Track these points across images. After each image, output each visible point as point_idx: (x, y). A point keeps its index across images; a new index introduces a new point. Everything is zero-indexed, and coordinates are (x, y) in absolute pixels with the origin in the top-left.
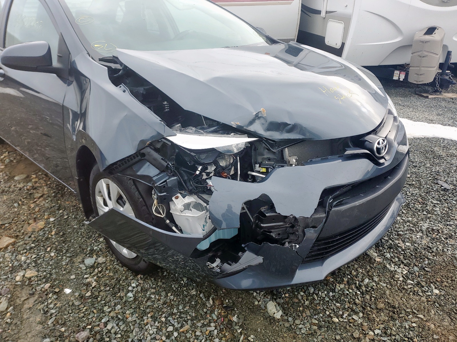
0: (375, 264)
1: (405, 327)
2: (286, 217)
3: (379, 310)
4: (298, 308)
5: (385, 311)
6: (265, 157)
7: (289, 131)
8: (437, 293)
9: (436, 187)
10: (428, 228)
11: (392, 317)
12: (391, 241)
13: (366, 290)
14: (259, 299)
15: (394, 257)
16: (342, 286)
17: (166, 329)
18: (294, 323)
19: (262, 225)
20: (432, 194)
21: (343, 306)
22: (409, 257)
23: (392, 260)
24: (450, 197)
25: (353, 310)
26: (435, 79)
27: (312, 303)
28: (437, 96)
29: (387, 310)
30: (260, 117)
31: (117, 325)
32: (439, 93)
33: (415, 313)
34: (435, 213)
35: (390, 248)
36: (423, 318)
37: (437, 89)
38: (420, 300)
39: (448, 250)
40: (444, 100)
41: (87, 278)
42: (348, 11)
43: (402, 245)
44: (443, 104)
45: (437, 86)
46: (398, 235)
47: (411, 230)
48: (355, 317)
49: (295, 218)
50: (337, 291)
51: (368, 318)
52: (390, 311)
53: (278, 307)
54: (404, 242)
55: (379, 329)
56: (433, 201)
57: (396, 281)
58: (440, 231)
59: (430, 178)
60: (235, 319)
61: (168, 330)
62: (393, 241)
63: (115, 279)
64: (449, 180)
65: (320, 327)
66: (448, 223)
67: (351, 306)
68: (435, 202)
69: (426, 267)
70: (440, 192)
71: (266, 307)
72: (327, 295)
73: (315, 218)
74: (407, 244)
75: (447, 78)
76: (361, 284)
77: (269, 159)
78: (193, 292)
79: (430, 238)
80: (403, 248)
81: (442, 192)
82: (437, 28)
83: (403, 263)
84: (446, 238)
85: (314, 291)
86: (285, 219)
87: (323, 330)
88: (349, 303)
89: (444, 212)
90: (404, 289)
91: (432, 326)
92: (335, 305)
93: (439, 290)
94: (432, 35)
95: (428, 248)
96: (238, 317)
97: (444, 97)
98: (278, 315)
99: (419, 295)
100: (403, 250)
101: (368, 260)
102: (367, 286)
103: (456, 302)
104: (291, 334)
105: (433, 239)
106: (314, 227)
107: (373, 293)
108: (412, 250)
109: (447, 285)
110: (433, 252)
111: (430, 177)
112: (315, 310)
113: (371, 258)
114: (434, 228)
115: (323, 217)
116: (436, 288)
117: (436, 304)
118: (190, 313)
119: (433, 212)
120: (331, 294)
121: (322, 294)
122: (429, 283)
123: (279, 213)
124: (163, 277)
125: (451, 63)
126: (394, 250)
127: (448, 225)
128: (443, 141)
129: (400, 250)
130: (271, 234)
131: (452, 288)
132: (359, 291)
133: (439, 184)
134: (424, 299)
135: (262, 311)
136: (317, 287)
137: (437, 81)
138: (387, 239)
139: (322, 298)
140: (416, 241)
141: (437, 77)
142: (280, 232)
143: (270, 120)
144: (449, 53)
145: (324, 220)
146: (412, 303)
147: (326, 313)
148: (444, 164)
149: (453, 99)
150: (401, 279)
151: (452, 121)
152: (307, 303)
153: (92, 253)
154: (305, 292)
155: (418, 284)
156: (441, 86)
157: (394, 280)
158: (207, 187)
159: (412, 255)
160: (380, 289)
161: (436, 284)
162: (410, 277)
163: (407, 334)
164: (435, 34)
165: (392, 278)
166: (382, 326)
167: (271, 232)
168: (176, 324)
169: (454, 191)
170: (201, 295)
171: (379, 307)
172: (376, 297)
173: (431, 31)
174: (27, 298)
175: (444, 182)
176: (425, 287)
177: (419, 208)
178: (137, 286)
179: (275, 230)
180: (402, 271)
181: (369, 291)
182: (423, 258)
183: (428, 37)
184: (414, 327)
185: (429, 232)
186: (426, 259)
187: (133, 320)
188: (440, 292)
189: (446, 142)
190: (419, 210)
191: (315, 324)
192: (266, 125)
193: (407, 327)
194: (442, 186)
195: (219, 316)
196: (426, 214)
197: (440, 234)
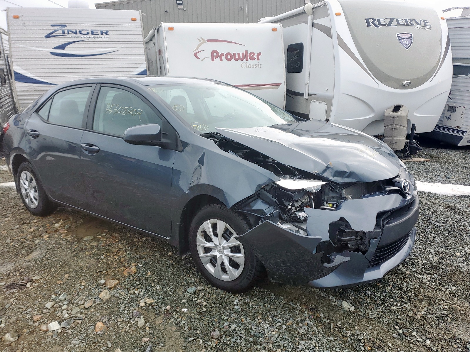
0: (406, 275)
1: (440, 308)
2: (358, 232)
3: (420, 300)
4: (364, 304)
5: (424, 301)
6: (330, 196)
7: (348, 177)
8: (455, 289)
9: (430, 226)
10: (435, 251)
11: (430, 303)
12: (412, 261)
13: (407, 290)
14: (335, 301)
15: (418, 270)
16: (390, 288)
17: (276, 325)
18: (365, 312)
19: (343, 238)
20: (429, 230)
21: (395, 300)
22: (429, 269)
23: (417, 272)
24: (443, 231)
25: (402, 302)
26: (405, 146)
27: (372, 301)
28: (409, 161)
29: (425, 299)
30: (330, 167)
31: (238, 326)
32: (409, 158)
33: (444, 300)
34: (436, 242)
35: (413, 264)
36: (450, 302)
37: (408, 154)
38: (445, 294)
39: (453, 263)
40: (415, 163)
41: (195, 301)
42: (329, 94)
43: (420, 262)
44: (415, 166)
45: (408, 152)
46: (416, 256)
47: (423, 253)
48: (405, 305)
49: (364, 232)
50: (388, 292)
51: (415, 306)
52: (427, 300)
53: (350, 304)
54: (421, 260)
55: (424, 311)
56: (431, 234)
57: (425, 284)
58: (444, 252)
59: (424, 220)
60: (321, 315)
61: (277, 325)
62: (413, 260)
63: (220, 299)
64: (438, 220)
65: (384, 313)
66: (448, 247)
67: (401, 299)
68: (433, 235)
69: (442, 274)
70: (434, 229)
71: (341, 306)
72: (382, 295)
73: (376, 232)
74: (424, 261)
75: (415, 145)
76: (402, 286)
77: (333, 198)
78: (284, 302)
79: (438, 257)
80: (423, 264)
81: (436, 229)
82: (402, 106)
83: (425, 273)
84: (450, 256)
85: (371, 293)
86: (357, 233)
87: (387, 314)
88: (399, 298)
89: (442, 241)
90: (432, 288)
91: (458, 307)
92: (389, 300)
93: (455, 286)
94: (399, 112)
95: (440, 263)
96: (323, 314)
97: (414, 161)
98: (353, 309)
99: (443, 291)
100: (423, 265)
101: (400, 273)
102: (406, 287)
103: (469, 293)
104: (366, 319)
105: (441, 257)
106: (375, 238)
107: (412, 291)
108: (429, 264)
109: (460, 283)
110: (444, 264)
111: (424, 218)
112: (377, 304)
113: (402, 272)
114: (439, 251)
115: (380, 231)
116: (453, 286)
117: (456, 295)
118: (288, 314)
119: (434, 241)
120: (384, 294)
121: (378, 294)
122: (448, 283)
123: (354, 230)
124: (256, 295)
125: (416, 134)
126: (416, 266)
127: (447, 249)
128: (425, 194)
129: (421, 265)
130: (348, 245)
131: (464, 285)
132: (402, 291)
133: (432, 223)
134: (447, 292)
135: (339, 308)
136: (372, 290)
137: (407, 148)
138: (409, 259)
139: (378, 297)
140: (430, 259)
141: (407, 145)
142: (354, 244)
143: (335, 169)
144: (413, 126)
145: (381, 233)
146: (440, 295)
147: (385, 305)
148: (431, 209)
149: (421, 162)
150: (428, 282)
151: (426, 178)
152: (369, 300)
153: (189, 285)
154: (365, 294)
155: (440, 285)
156: (411, 152)
157: (423, 284)
158: (298, 217)
159: (430, 267)
160: (416, 288)
161: (452, 283)
162: (433, 281)
163: (443, 312)
164: (401, 110)
165: (421, 283)
166: (425, 309)
167: (348, 244)
168: (281, 321)
169: (445, 227)
170: (291, 303)
171: (420, 298)
172: (415, 294)
173: (397, 108)
174: (155, 317)
175: (435, 221)
176: (446, 286)
177: (423, 240)
178: (239, 301)
179: (351, 242)
180: (426, 278)
181: (409, 290)
182: (438, 269)
183: (396, 114)
184: (446, 308)
185: (436, 253)
186: (441, 269)
187: (248, 322)
188: (457, 288)
189: (427, 194)
190: (424, 241)
191: (380, 312)
192: (333, 173)
193: (442, 309)
194: (435, 224)
195: (309, 315)
196: (430, 243)
197: (444, 254)
